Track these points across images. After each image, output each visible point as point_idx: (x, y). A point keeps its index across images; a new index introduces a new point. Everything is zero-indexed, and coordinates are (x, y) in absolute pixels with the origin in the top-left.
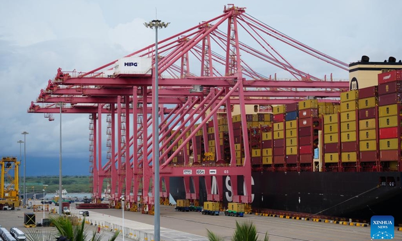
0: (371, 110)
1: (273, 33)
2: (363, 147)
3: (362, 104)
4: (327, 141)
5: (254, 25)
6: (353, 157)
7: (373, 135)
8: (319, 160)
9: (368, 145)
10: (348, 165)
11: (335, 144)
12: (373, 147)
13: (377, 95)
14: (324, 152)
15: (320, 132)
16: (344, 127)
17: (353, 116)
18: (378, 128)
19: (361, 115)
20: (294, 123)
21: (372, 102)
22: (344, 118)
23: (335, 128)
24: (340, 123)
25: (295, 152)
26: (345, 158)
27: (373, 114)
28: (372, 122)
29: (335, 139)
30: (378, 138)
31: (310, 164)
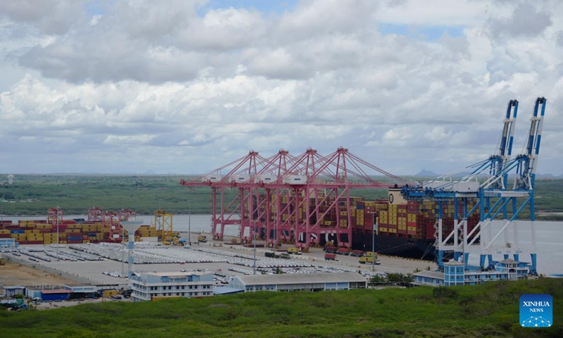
0: (404, 214)
1: (362, 161)
2: (400, 228)
3: (400, 211)
4: (381, 222)
5: (351, 156)
6: (395, 231)
7: (404, 223)
8: (377, 230)
9: (402, 227)
10: (391, 234)
11: (394, 225)
12: (404, 228)
13: (407, 209)
14: (379, 227)
15: (377, 218)
16: (390, 218)
17: (395, 215)
18: (407, 222)
19: (399, 215)
20: (362, 211)
21: (404, 211)
22: (390, 214)
23: (386, 218)
24: (388, 217)
25: (362, 224)
26: (390, 231)
27: (405, 216)
28: (404, 219)
29: (386, 222)
30: (407, 226)
31: (372, 231)
